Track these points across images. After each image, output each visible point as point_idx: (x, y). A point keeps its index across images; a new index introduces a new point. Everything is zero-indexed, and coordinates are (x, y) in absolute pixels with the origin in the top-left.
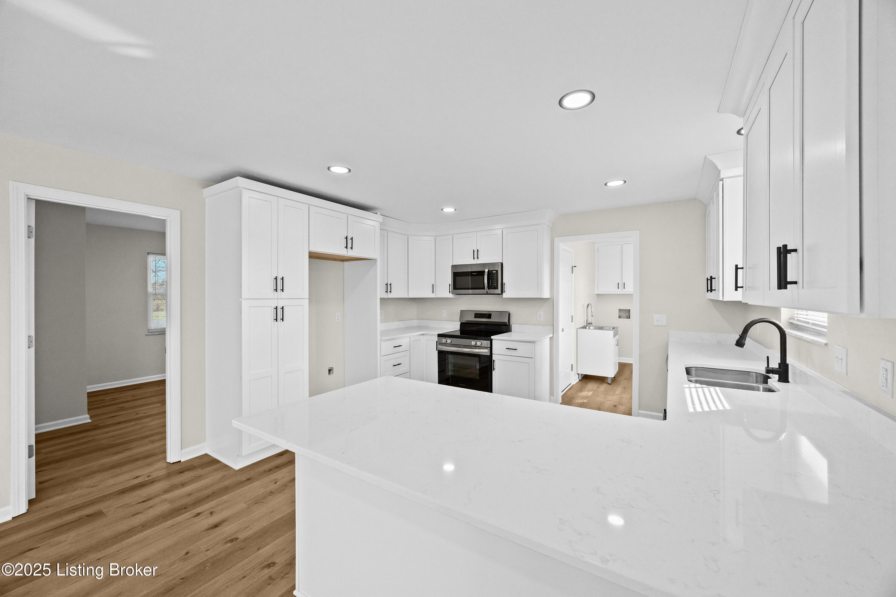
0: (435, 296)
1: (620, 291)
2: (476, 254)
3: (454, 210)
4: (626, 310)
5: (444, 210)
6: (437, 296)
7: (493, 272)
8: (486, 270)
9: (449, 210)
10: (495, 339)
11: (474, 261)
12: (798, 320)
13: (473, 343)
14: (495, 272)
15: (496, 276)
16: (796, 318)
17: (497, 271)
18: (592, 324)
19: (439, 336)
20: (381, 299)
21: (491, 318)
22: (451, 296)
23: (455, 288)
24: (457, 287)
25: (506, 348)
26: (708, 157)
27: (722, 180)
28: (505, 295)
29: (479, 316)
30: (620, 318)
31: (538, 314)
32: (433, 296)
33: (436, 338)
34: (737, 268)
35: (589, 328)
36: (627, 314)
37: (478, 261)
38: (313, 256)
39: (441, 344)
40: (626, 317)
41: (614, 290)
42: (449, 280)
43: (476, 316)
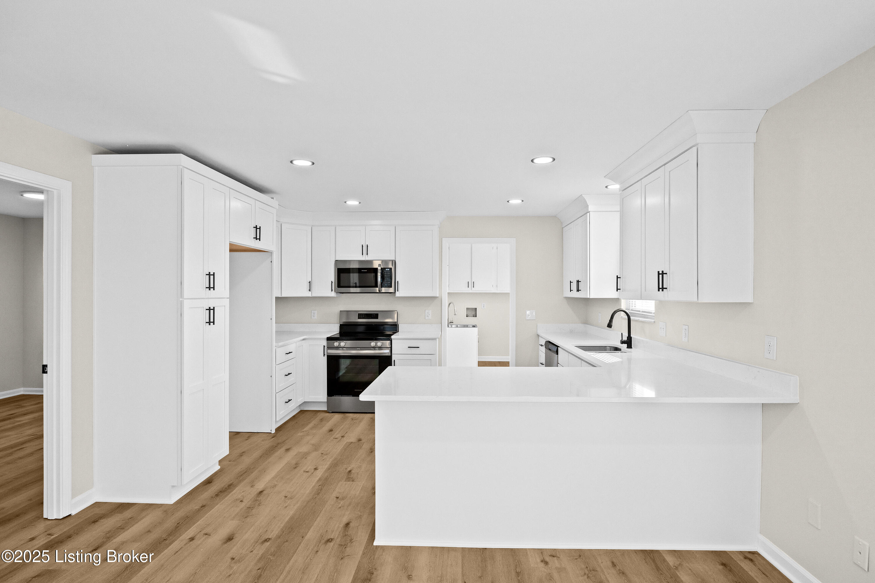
0: (312, 295)
1: (469, 290)
2: (365, 249)
3: (358, 203)
4: (472, 309)
5: (347, 202)
6: (314, 295)
7: (387, 270)
8: (379, 268)
9: (352, 203)
10: (395, 339)
11: (363, 257)
12: (632, 310)
13: (373, 344)
14: (388, 270)
15: (389, 274)
16: (630, 309)
17: (391, 269)
18: (453, 323)
19: (329, 339)
20: (276, 298)
21: (378, 319)
22: (333, 294)
23: (339, 286)
24: (342, 285)
25: (408, 347)
26: (583, 195)
27: (589, 212)
28: (398, 294)
29: (363, 316)
30: (467, 317)
31: (426, 313)
32: (309, 294)
33: (325, 343)
34: (617, 278)
35: (451, 327)
36: (474, 313)
37: (368, 257)
38: (234, 249)
39: (329, 348)
40: (472, 316)
41: (465, 289)
42: (331, 276)
43: (360, 316)
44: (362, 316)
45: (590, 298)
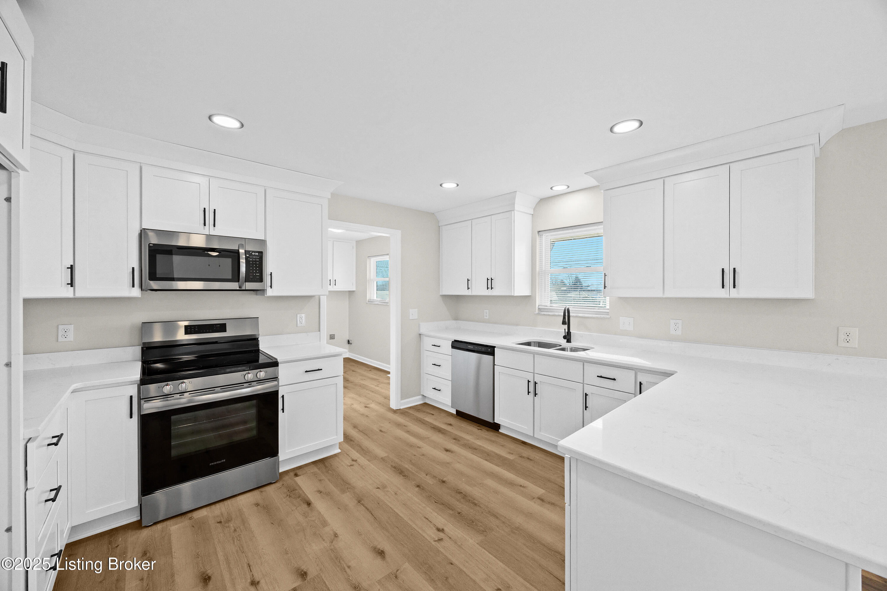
2: (209, 215)
6: (79, 294)
7: (254, 254)
8: (242, 251)
11: (204, 229)
13: (249, 377)
14: (257, 254)
15: (258, 261)
17: (261, 253)
21: (226, 332)
22: (136, 292)
23: (151, 277)
24: (159, 276)
25: (305, 372)
27: (514, 210)
28: (267, 293)
29: (196, 329)
31: (298, 317)
37: (215, 230)
42: (132, 258)
43: (189, 330)
44: (193, 330)
45: (515, 295)
